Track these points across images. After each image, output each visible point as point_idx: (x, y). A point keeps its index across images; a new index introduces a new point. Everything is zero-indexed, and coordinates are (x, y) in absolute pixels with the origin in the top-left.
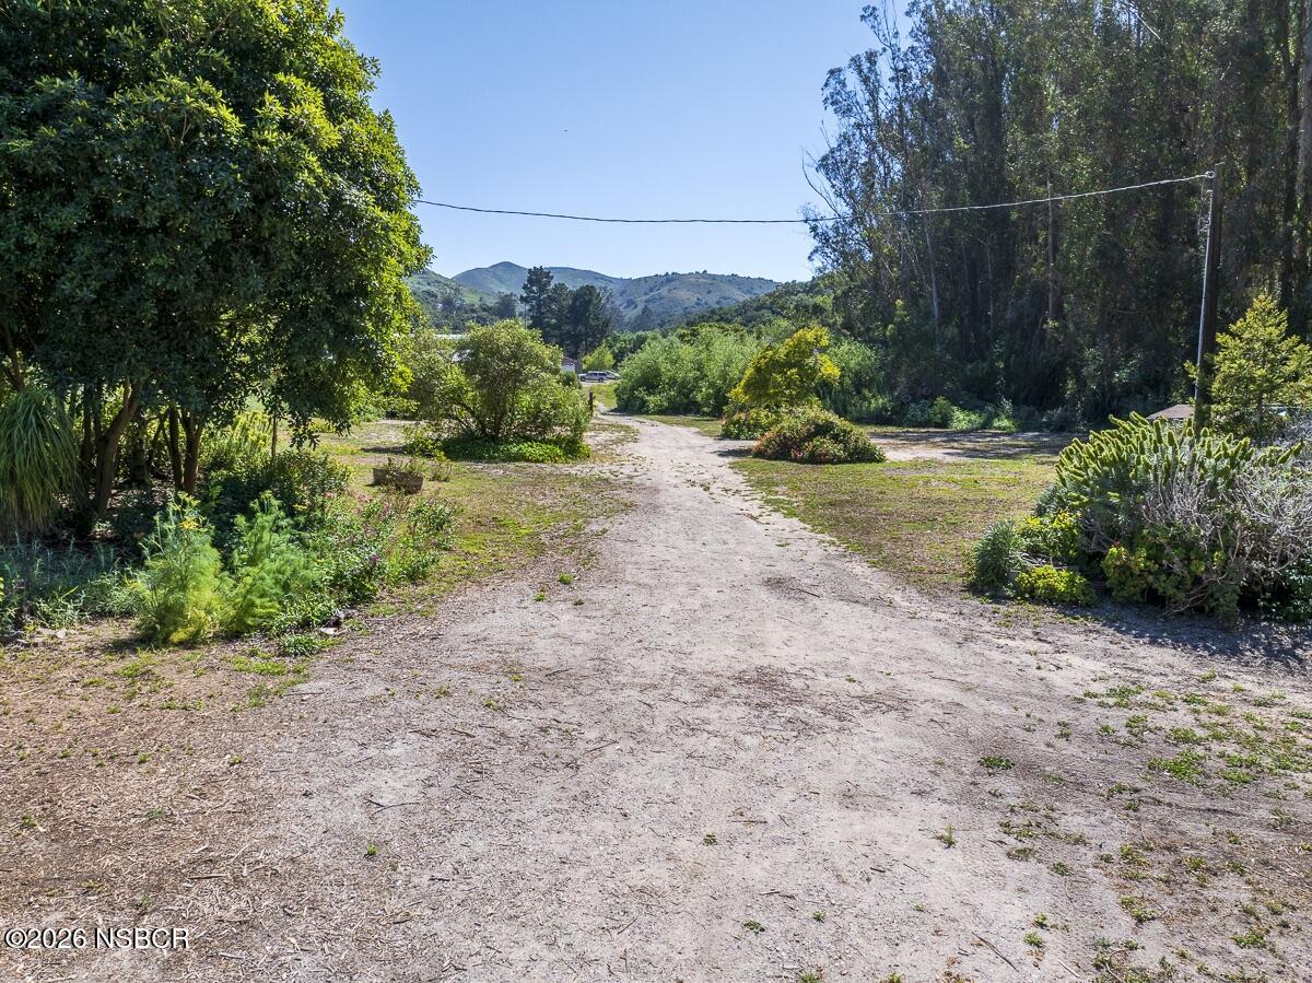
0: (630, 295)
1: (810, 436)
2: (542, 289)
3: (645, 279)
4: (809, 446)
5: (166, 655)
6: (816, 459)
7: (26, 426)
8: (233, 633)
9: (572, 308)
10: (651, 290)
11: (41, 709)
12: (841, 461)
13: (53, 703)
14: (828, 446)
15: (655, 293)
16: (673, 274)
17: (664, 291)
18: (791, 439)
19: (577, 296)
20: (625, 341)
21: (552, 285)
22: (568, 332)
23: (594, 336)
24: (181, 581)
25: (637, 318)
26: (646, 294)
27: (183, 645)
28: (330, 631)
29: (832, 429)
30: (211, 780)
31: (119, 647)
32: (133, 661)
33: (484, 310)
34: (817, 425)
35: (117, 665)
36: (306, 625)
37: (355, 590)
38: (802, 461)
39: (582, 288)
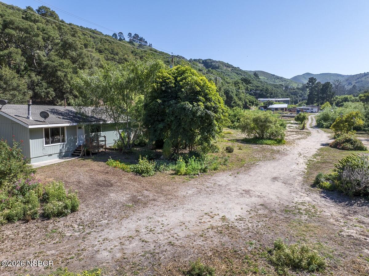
0: (350, 81)
1: (344, 142)
2: (313, 84)
3: (356, 75)
4: (342, 145)
5: (177, 176)
6: (344, 149)
7: (166, 145)
8: (185, 174)
9: (322, 89)
10: (358, 79)
11: (163, 180)
12: (351, 150)
13: (164, 179)
14: (349, 145)
15: (360, 80)
16: (367, 73)
17: (363, 79)
18: (339, 142)
19: (324, 85)
20: (339, 99)
21: (316, 82)
22: (321, 96)
23: (329, 97)
24: (180, 167)
25: (351, 89)
26: (356, 80)
27: (179, 175)
28: (197, 176)
29: (351, 141)
30: (174, 189)
31: (173, 174)
32: (173, 176)
33: (297, 89)
34: (346, 139)
35: (172, 176)
36: (194, 175)
37: (204, 171)
38: (339, 149)
39: (326, 83)
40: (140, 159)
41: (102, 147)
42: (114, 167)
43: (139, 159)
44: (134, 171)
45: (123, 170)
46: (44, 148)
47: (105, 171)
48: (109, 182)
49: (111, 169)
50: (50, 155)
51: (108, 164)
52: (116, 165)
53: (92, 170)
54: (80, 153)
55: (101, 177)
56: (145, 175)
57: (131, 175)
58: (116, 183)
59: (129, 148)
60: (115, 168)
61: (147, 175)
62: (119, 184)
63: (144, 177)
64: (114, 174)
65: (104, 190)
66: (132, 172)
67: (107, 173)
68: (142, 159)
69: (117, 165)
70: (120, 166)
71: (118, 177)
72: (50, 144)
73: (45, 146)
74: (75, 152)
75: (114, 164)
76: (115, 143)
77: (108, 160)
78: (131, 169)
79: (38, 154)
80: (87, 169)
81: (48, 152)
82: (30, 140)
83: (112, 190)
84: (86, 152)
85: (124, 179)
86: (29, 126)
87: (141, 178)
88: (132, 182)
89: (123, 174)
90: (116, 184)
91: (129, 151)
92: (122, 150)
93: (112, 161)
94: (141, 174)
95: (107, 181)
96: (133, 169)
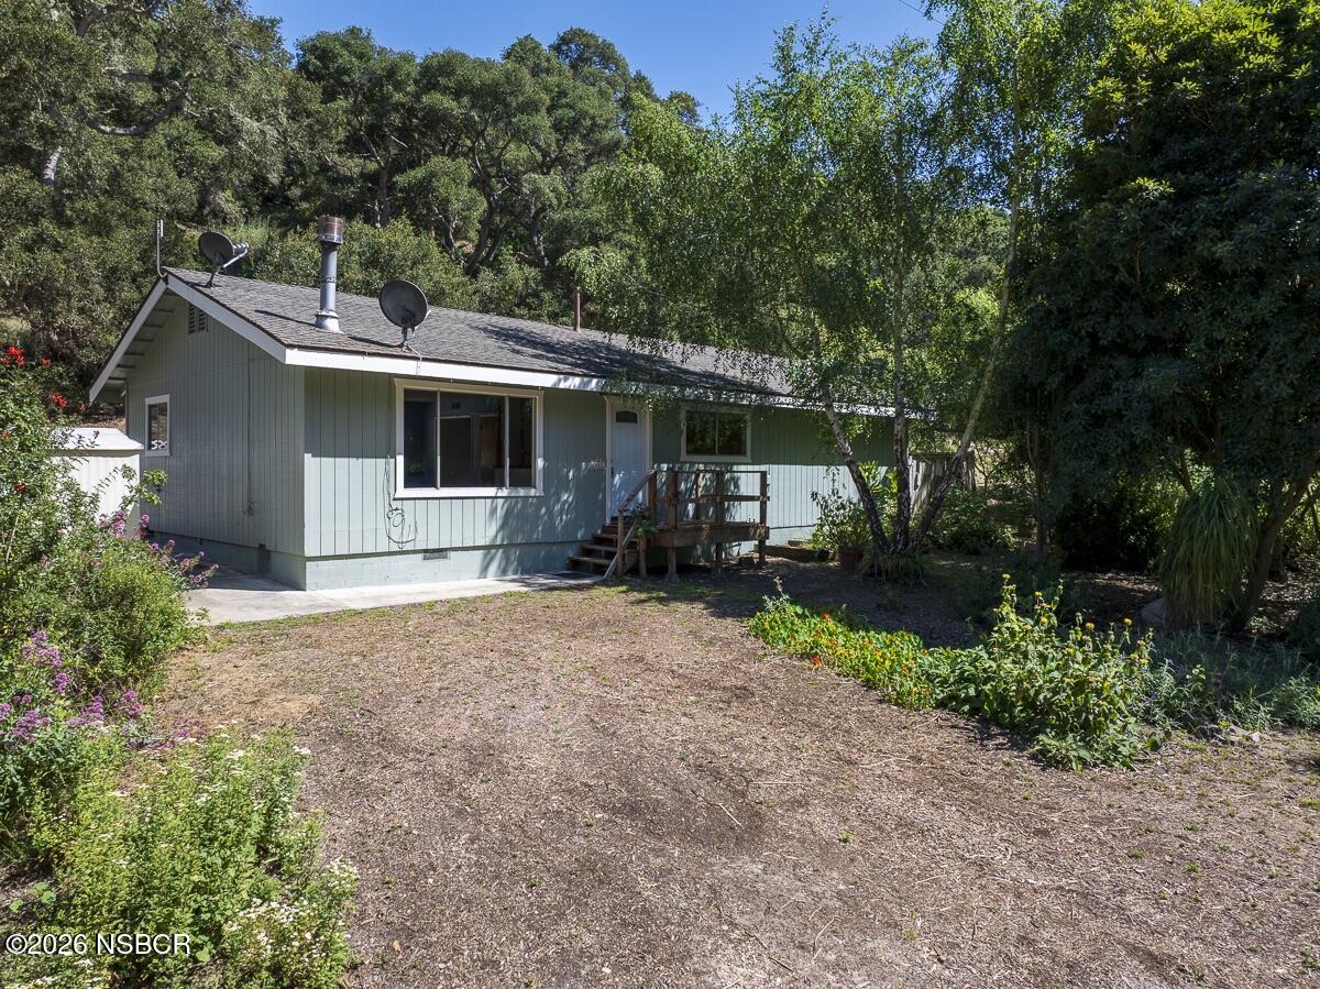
40: (1006, 609)
41: (743, 532)
42: (803, 657)
43: (999, 601)
44: (953, 697)
45: (870, 685)
46: (395, 504)
47: (730, 681)
48: (736, 782)
49: (775, 666)
50: (439, 553)
51: (760, 633)
52: (816, 644)
53: (641, 659)
54: (610, 556)
55: (681, 728)
56: (1070, 746)
57: (937, 736)
58: (802, 803)
59: (906, 544)
60: (807, 663)
61: (1083, 753)
62: (821, 820)
63: (1061, 763)
64: (789, 710)
65: (662, 876)
66: (941, 705)
67: (742, 694)
68: (1023, 610)
69: (824, 641)
70: (840, 650)
71: (824, 737)
72: (435, 486)
73: (402, 492)
74: (588, 552)
75: (804, 637)
76: (822, 526)
77: (762, 608)
78: (930, 678)
79: (356, 537)
80: (609, 650)
81: (421, 536)
82: (308, 456)
83: (747, 892)
84: (647, 552)
85: (872, 764)
86: (288, 351)
87: (1034, 773)
88: (951, 810)
89: (867, 720)
90: (791, 822)
91: (902, 562)
92: (861, 556)
93: (791, 609)
94: (1030, 738)
95: (717, 775)
96: (944, 682)
